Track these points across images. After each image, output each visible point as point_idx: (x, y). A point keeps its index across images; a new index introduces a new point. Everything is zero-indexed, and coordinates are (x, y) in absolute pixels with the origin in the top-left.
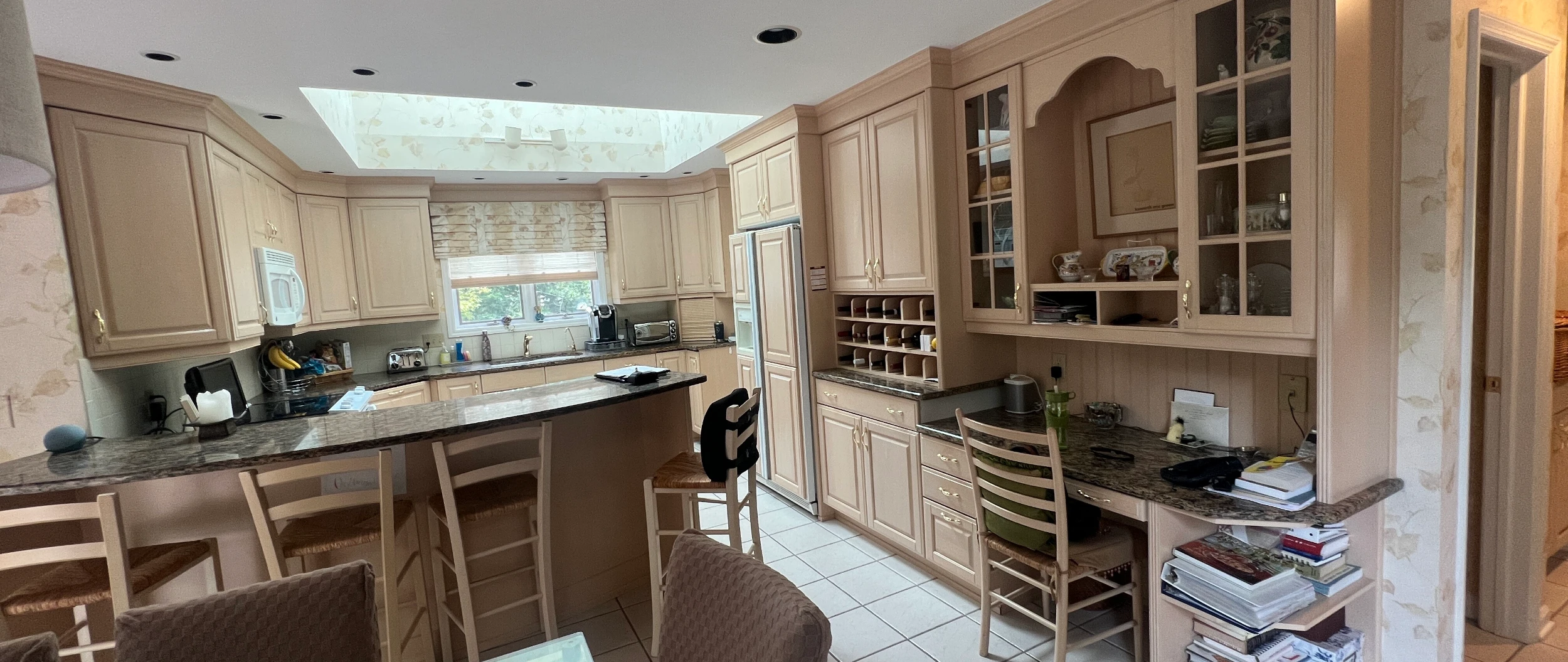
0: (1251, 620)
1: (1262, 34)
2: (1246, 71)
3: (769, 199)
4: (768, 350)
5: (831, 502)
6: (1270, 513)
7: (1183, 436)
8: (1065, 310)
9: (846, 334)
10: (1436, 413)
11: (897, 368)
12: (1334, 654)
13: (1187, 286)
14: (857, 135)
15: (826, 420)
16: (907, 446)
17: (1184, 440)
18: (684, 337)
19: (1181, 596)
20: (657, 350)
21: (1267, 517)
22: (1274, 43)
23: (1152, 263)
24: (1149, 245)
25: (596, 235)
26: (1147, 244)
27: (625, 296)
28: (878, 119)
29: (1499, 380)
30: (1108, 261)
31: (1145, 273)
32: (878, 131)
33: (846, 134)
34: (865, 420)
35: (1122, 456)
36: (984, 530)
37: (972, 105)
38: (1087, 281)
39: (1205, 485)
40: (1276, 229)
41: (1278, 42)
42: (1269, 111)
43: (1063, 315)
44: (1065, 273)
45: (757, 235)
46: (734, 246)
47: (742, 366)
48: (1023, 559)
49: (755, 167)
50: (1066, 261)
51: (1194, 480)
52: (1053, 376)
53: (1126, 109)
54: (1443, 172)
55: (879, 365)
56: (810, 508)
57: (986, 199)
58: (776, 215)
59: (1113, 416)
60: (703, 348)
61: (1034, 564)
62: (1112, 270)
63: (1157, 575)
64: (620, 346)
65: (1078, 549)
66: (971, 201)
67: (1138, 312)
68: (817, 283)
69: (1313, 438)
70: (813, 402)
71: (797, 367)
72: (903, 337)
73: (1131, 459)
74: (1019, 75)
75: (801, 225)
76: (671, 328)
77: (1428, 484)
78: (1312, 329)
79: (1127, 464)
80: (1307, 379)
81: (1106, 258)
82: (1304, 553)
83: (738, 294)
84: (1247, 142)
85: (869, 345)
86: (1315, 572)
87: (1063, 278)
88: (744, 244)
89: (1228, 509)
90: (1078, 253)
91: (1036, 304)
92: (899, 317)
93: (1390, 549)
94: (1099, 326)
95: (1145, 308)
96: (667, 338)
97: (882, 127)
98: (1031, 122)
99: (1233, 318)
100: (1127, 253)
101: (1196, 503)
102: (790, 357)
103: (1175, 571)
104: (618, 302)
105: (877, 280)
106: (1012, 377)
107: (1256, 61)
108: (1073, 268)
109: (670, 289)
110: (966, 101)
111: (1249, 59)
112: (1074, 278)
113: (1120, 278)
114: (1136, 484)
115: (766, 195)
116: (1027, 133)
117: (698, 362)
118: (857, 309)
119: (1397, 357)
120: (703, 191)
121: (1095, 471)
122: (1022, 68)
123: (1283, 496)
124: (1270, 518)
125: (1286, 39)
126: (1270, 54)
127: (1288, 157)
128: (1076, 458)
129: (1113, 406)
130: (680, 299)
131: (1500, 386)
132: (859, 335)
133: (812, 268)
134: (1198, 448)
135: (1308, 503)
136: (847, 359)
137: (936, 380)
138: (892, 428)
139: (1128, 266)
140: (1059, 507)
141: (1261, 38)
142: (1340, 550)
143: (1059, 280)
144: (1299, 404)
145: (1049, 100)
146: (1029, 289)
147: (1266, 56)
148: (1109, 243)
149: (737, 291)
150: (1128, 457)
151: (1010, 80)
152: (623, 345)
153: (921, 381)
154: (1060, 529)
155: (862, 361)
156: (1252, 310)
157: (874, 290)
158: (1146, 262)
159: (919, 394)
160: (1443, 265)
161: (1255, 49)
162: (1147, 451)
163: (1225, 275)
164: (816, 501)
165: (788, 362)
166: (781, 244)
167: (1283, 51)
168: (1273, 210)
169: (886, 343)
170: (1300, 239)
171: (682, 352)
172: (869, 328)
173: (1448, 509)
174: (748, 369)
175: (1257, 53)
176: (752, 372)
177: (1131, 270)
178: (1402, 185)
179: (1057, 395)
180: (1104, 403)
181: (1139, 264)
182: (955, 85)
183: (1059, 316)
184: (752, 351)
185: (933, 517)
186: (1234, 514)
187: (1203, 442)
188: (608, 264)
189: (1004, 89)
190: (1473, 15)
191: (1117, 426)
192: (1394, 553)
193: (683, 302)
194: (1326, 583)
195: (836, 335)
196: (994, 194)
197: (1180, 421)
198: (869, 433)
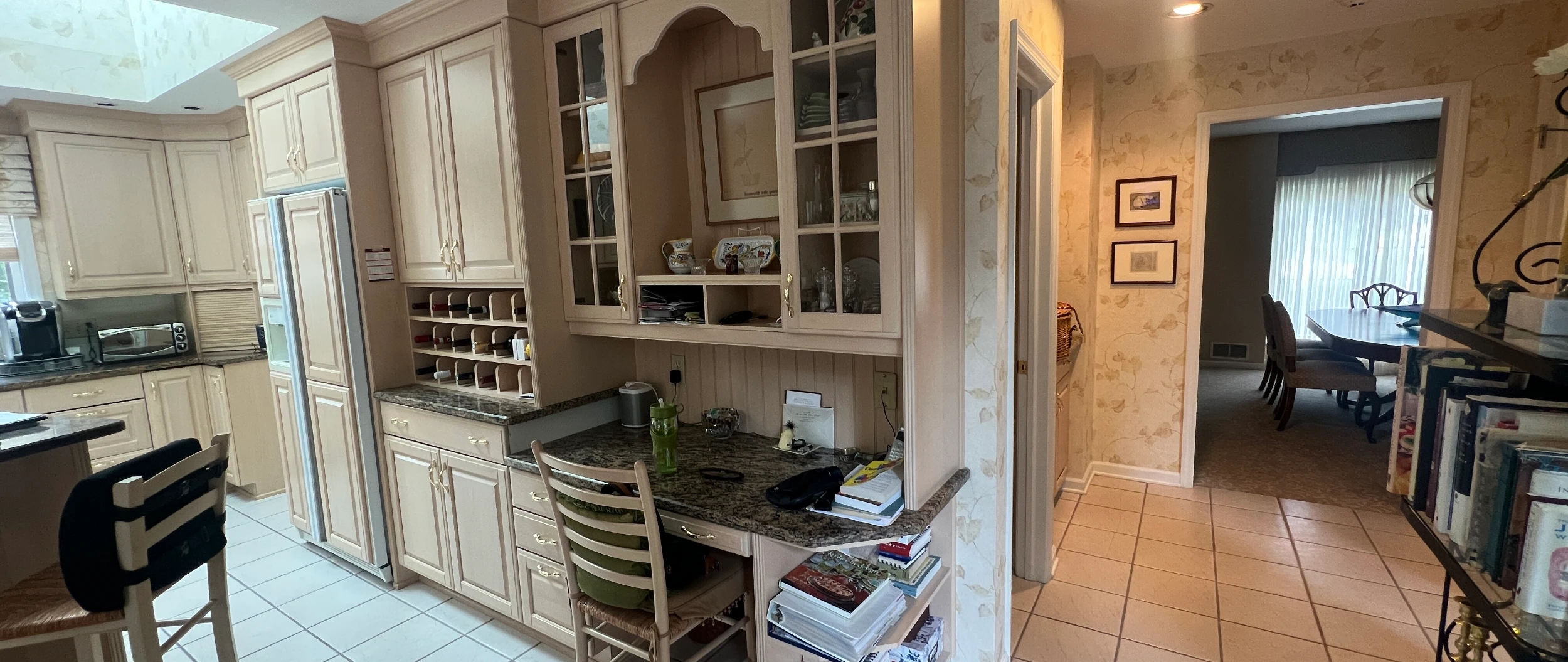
0: (849, 655)
1: (852, 6)
2: (837, 40)
3: (303, 151)
4: (310, 364)
5: (410, 563)
6: (864, 533)
7: (794, 441)
8: (673, 307)
9: (425, 339)
10: (991, 404)
11: (488, 381)
12: (921, 653)
13: (789, 280)
14: (422, 73)
15: (396, 456)
16: (495, 484)
17: (794, 447)
18: (203, 346)
19: (787, 636)
20: (143, 367)
21: (863, 537)
22: (862, 16)
23: (761, 254)
24: (758, 235)
25: (11, 189)
26: (757, 234)
27: (77, 286)
28: (448, 53)
29: (1026, 362)
30: (719, 251)
31: (752, 265)
32: (448, 69)
33: (406, 72)
34: (443, 453)
35: (732, 475)
36: (576, 592)
37: (565, 49)
38: (697, 273)
39: (807, 506)
40: (867, 220)
41: (865, 16)
42: (859, 91)
43: (672, 312)
44: (675, 264)
45: (285, 201)
46: (255, 216)
47: (277, 387)
48: (619, 623)
49: (281, 104)
50: (676, 250)
51: (798, 500)
52: (671, 381)
53: (734, 79)
54: (995, 172)
55: (466, 378)
56: (381, 574)
57: (583, 171)
58: (315, 174)
59: (730, 424)
60: (230, 362)
61: (631, 628)
62: (723, 261)
63: (763, 616)
64: (69, 364)
65: (681, 599)
66: (568, 171)
67: (749, 309)
68: (377, 271)
69: (901, 436)
70: (378, 432)
71: (350, 387)
72: (494, 342)
73: (740, 478)
74: (613, 16)
75: (348, 191)
76: (176, 334)
77: (986, 472)
78: (898, 329)
79: (736, 485)
80: (897, 376)
81: (717, 247)
82: (898, 556)
83: (264, 285)
84: (839, 122)
85: (454, 354)
86: (905, 574)
87: (673, 270)
88: (266, 212)
89: (827, 535)
90: (688, 241)
91: (644, 300)
92: (487, 317)
93: (961, 536)
94: (707, 325)
95: (754, 306)
96: (170, 349)
97: (452, 65)
98: (630, 80)
99: (829, 316)
100: (738, 243)
101: (797, 533)
102: (339, 373)
103: (780, 608)
104: (63, 296)
105: (457, 268)
106: (628, 384)
107: (846, 35)
108: (682, 258)
109: (173, 276)
110: (556, 44)
111: (841, 31)
112: (684, 270)
113: (728, 271)
114: (740, 513)
115: (299, 146)
116: (626, 92)
117: (222, 382)
118: (437, 306)
119: (964, 350)
120: (227, 137)
121: (700, 502)
122: (618, 11)
123: (877, 510)
124: (865, 537)
125: (871, 12)
126: (859, 28)
127: (874, 141)
128: (682, 485)
129: (730, 412)
130: (195, 292)
131: (1027, 369)
132: (441, 340)
133: (367, 251)
134: (808, 455)
135: (898, 513)
136: (427, 371)
137: (532, 395)
138: (476, 462)
139: (736, 257)
140: (654, 556)
141: (851, 9)
142: (924, 545)
143: (671, 272)
144: (889, 400)
145: (647, 52)
146: (635, 282)
147: (854, 28)
148: (722, 231)
149: (263, 281)
150: (738, 476)
151: (603, 21)
152: (76, 363)
153: (514, 397)
154: (657, 584)
155: (446, 373)
156: (849, 309)
157: (454, 281)
158: (756, 253)
159: (505, 417)
160: (996, 263)
161: (846, 20)
162: (758, 464)
163: (824, 269)
164: (390, 563)
165: (337, 380)
166: (318, 215)
167: (868, 27)
168: (864, 199)
169: (474, 350)
170: (887, 229)
171: (197, 369)
172: (453, 330)
173: (1000, 492)
174: (285, 391)
175: (847, 25)
176: (290, 394)
177: (739, 263)
178: (966, 182)
179: (662, 409)
180: (723, 409)
181: (749, 255)
182: (541, 22)
183: (668, 314)
184: (289, 365)
185: (529, 571)
186: (833, 540)
187: (811, 447)
188: (41, 236)
189: (598, 34)
190: (1013, 25)
191: (735, 433)
192: (964, 539)
193: (199, 297)
194: (914, 584)
195: (411, 341)
196: (592, 165)
197: (791, 426)
198: (450, 469)
